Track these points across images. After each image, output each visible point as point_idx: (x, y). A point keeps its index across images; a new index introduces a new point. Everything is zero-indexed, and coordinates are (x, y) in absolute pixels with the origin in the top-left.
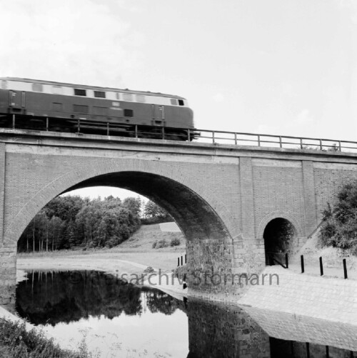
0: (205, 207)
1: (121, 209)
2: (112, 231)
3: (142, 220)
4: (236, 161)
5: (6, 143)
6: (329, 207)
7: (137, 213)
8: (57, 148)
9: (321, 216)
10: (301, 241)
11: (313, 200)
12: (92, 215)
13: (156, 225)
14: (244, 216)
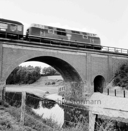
0: (73, 70)
1: (34, 70)
2: (30, 78)
3: (41, 75)
4: (85, 54)
5: (3, 43)
6: (117, 72)
7: (39, 72)
8: (22, 46)
9: (114, 75)
10: (107, 84)
11: (111, 70)
12: (23, 72)
13: (46, 77)
14: (87, 74)
